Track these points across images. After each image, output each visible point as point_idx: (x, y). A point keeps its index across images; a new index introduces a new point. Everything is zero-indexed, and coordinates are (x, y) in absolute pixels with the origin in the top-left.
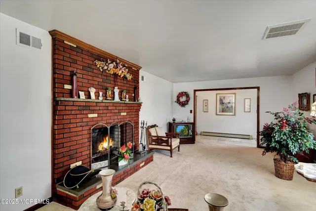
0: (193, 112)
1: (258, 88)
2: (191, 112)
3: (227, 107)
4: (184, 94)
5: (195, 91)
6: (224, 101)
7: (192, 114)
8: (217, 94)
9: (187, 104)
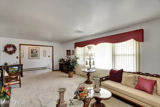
0: (19, 57)
1: (53, 47)
2: (17, 57)
3: (35, 54)
4: (12, 46)
5: (20, 45)
6: (33, 52)
7: (18, 59)
8: (29, 48)
9: (14, 52)
